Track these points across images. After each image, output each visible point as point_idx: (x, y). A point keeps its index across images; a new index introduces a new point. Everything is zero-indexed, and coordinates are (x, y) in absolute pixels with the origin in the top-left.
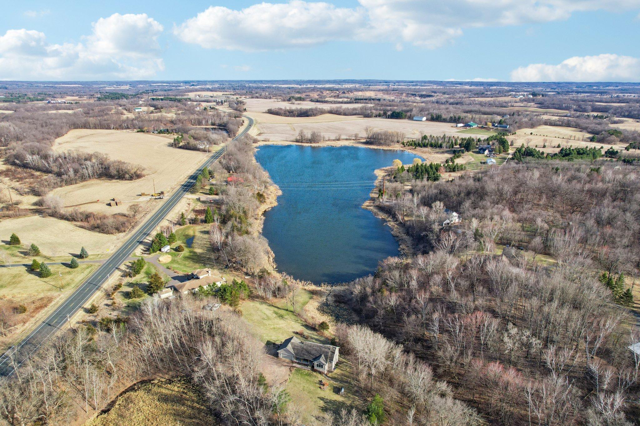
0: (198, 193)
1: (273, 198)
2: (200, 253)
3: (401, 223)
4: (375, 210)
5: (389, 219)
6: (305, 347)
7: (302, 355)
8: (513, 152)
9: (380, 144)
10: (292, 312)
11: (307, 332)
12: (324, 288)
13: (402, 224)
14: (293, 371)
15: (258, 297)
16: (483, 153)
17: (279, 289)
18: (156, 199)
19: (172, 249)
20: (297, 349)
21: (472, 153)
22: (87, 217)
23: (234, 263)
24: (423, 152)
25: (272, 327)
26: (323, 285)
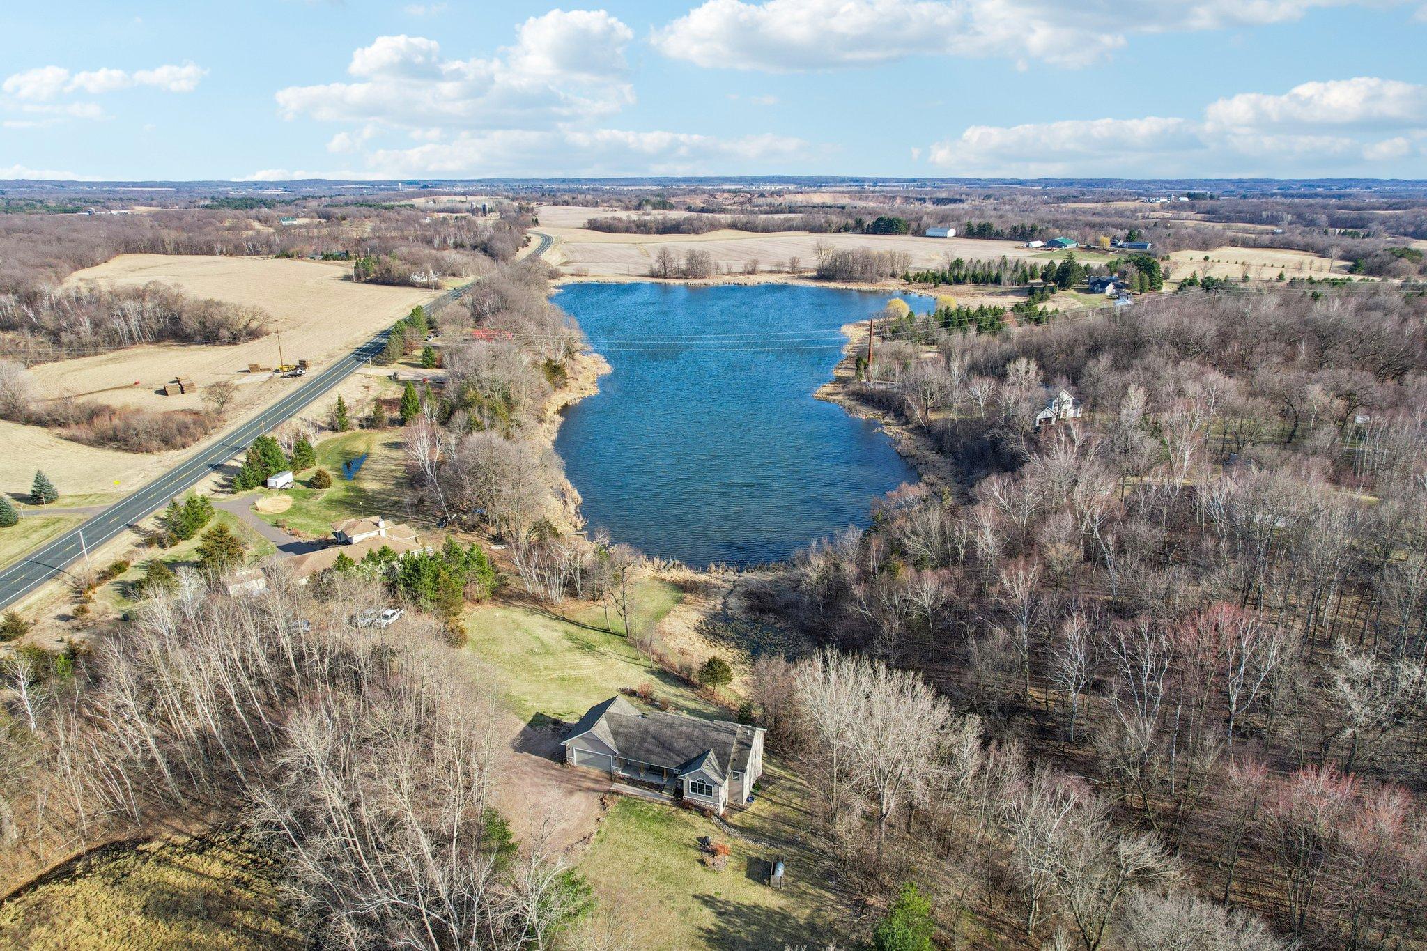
0: (395, 365)
1: (587, 379)
2: (373, 491)
3: (920, 427)
4: (849, 403)
5: (887, 420)
6: (652, 728)
7: (642, 753)
8: (1172, 290)
9: (851, 279)
10: (621, 635)
11: (662, 691)
12: (719, 576)
13: (924, 430)
14: (613, 808)
15: (521, 596)
16: (1102, 292)
17: (584, 573)
18: (284, 377)
19: (299, 481)
20: (627, 737)
21: (1075, 293)
22: (93, 414)
23: (465, 513)
24: (955, 294)
25: (555, 676)
26: (713, 568)
